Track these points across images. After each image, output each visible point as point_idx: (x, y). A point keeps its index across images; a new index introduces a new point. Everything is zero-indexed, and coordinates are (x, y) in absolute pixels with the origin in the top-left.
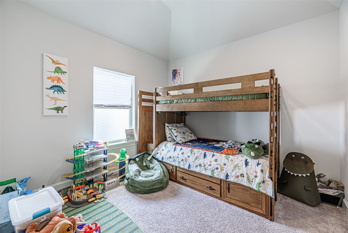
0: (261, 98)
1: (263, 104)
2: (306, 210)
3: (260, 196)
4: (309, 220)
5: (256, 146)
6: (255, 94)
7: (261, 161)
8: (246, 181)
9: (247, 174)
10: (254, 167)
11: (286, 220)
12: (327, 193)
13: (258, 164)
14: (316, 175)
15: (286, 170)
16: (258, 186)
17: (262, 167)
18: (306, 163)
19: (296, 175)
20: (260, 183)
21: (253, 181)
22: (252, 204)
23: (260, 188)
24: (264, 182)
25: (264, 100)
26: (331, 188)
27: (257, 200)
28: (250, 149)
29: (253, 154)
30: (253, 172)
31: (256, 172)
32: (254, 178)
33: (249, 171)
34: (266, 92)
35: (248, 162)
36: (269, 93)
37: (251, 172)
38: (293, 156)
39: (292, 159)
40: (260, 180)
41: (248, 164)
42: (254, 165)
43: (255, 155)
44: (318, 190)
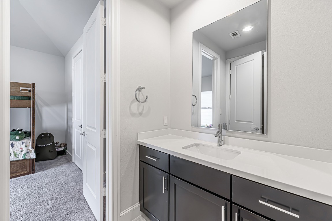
0: (25, 100)
1: (27, 103)
2: (51, 162)
3: (25, 163)
4: (53, 164)
5: (20, 132)
6: (20, 96)
7: (24, 141)
8: (14, 157)
9: (14, 152)
10: (20, 146)
11: (41, 169)
12: (60, 150)
13: (23, 143)
14: (55, 143)
15: (38, 145)
16: (24, 156)
17: (26, 144)
18: (50, 138)
19: (44, 146)
20: (26, 154)
21: (20, 155)
22: (19, 171)
23: (26, 157)
24: (28, 152)
25: (28, 101)
26: (62, 147)
27: (22, 166)
28: (14, 135)
29: (17, 137)
30: (19, 149)
31: (22, 149)
32: (20, 153)
33: (15, 149)
34: (29, 96)
35: (14, 144)
36: (31, 97)
37: (18, 149)
38: (42, 135)
39: (42, 137)
40: (25, 152)
41: (14, 145)
42: (19, 145)
43: (20, 138)
44: (56, 150)
